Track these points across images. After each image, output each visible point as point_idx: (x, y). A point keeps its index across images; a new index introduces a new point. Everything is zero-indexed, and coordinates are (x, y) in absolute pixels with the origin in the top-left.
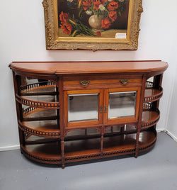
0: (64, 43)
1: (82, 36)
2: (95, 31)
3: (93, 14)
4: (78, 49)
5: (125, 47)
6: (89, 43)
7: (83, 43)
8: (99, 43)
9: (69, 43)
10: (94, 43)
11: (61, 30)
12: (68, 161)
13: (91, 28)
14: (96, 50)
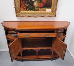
0: (23, 14)
1: (31, 11)
2: (36, 9)
3: (35, 1)
4: (29, 17)
6: (33, 14)
7: (31, 14)
8: (38, 14)
9: (25, 14)
10: (36, 14)
11: (22, 9)
13: (35, 7)
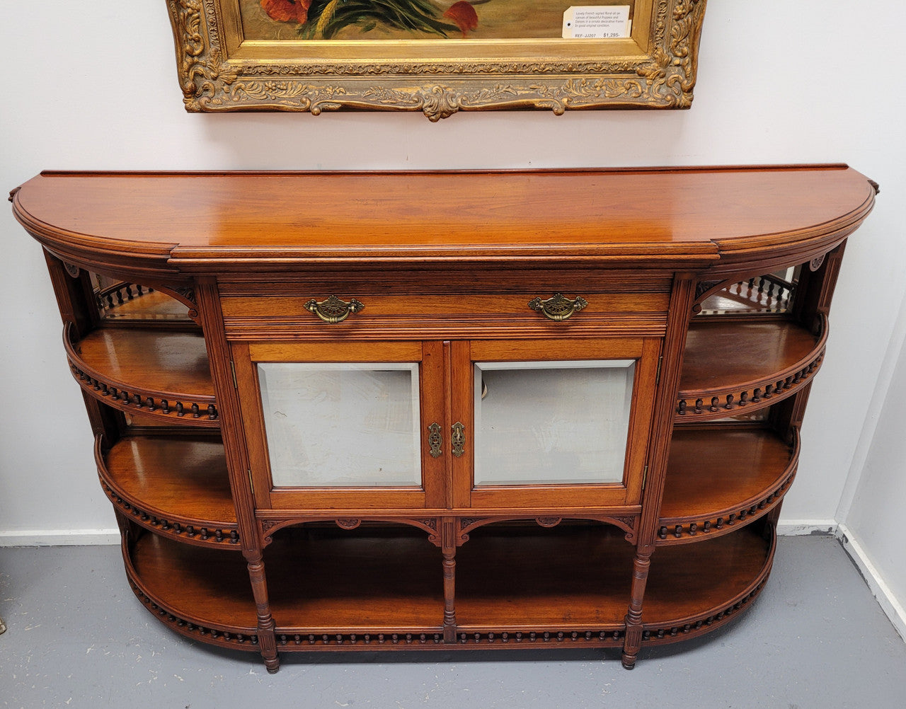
0: (271, 72)
1: (367, 32)
4: (346, 108)
5: (621, 90)
6: (406, 72)
7: (378, 71)
8: (461, 71)
9: (298, 72)
10: (435, 71)
11: (256, 4)
12: (290, 647)
14: (446, 114)
